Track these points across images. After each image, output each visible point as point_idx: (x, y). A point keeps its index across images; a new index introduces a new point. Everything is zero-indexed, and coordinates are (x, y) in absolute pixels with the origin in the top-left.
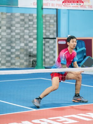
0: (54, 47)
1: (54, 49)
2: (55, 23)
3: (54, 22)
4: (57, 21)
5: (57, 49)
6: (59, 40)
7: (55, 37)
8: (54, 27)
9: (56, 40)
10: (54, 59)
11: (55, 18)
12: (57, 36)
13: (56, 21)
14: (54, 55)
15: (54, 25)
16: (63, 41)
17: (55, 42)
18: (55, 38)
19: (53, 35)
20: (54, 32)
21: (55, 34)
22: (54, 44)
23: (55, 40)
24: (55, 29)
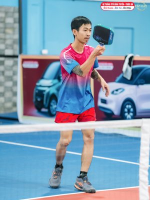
0: (15, 73)
1: (15, 78)
2: (17, 25)
3: (15, 22)
4: (20, 21)
5: (19, 78)
6: (24, 60)
7: (17, 53)
8: (14, 34)
9: (19, 60)
10: (14, 98)
11: (17, 15)
12: (21, 52)
13: (17, 20)
14: (14, 89)
15: (13, 28)
16: (32, 62)
17: (16, 63)
18: (17, 57)
19: (13, 48)
20: (14, 42)
21: (17, 47)
22: (14, 68)
23: (15, 59)
24: (17, 36)
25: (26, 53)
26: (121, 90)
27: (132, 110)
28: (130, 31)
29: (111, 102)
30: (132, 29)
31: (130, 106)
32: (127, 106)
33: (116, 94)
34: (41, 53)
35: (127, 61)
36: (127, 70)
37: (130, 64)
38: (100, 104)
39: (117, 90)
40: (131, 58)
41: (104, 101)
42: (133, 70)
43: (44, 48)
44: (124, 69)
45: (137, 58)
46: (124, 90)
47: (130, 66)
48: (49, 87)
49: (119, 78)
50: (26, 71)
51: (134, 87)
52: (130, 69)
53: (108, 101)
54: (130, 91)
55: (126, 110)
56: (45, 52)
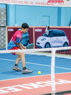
2: (5, 15)
4: (7, 14)
5: (6, 35)
6: (8, 28)
9: (6, 28)
10: (5, 43)
11: (5, 11)
12: (7, 25)
13: (5, 13)
14: (5, 40)
16: (11, 29)
17: (5, 30)
19: (4, 24)
20: (4, 22)
22: (5, 32)
24: (5, 19)
25: (9, 26)
26: (45, 39)
27: (49, 46)
28: (48, 17)
29: (41, 43)
30: (49, 16)
31: (48, 45)
32: (47, 45)
33: (43, 41)
34: (15, 26)
35: (47, 28)
36: (47, 31)
37: (48, 29)
39: (43, 39)
40: (48, 27)
41: (39, 43)
42: (49, 31)
43: (16, 24)
44: (46, 31)
45: (50, 27)
46: (46, 39)
47: (48, 30)
49: (44, 35)
50: (9, 32)
51: (50, 38)
52: (48, 31)
53: (40, 43)
54: (48, 39)
55: (47, 47)
56: (16, 25)
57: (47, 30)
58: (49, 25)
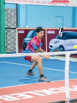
0: (15, 36)
1: (15, 37)
2: (16, 16)
3: (15, 15)
5: (17, 38)
6: (18, 30)
8: (14, 19)
9: (17, 30)
10: (15, 46)
11: (15, 12)
12: (17, 27)
13: (16, 14)
14: (15, 42)
15: (14, 17)
16: (22, 31)
17: (15, 31)
18: (16, 29)
19: (14, 25)
20: (14, 23)
21: (16, 25)
22: (15, 34)
23: (15, 30)
24: (15, 20)
25: (19, 27)
26: (58, 42)
27: (63, 50)
30: (63, 17)
31: (62, 48)
32: (61, 48)
33: (56, 43)
34: (26, 27)
35: (60, 30)
36: (60, 33)
37: (62, 31)
38: (50, 48)
39: (56, 42)
40: (62, 29)
41: (51, 47)
42: (63, 33)
43: (27, 25)
44: (59, 33)
45: (64, 29)
46: (59, 42)
47: (62, 32)
48: (29, 41)
49: (57, 37)
50: (19, 35)
51: (64, 40)
52: (62, 33)
53: (53, 46)
54: (62, 42)
55: (60, 50)
56: (27, 27)
57: (60, 31)
58: (63, 26)
